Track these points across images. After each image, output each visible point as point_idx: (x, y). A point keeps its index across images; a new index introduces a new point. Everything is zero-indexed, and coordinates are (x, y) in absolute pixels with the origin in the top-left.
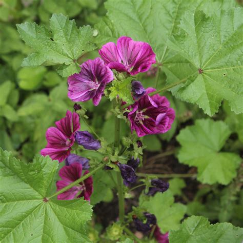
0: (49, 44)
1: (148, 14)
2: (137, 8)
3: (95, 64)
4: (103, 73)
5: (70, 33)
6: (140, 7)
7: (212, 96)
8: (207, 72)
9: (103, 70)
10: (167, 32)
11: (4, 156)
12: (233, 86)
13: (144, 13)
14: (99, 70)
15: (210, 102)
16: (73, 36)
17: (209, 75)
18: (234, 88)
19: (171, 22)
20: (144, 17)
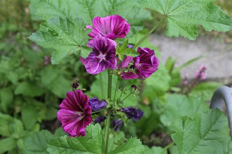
0: (57, 42)
1: (68, 9)
2: (57, 8)
3: (97, 41)
4: (106, 45)
5: (67, 28)
6: (59, 7)
7: (187, 27)
8: (170, 14)
9: (105, 43)
10: (87, 15)
11: (62, 141)
12: (193, 16)
13: (64, 9)
14: (102, 44)
15: (187, 32)
16: (71, 29)
17: (173, 16)
18: (194, 17)
19: (85, 7)
20: (66, 12)
